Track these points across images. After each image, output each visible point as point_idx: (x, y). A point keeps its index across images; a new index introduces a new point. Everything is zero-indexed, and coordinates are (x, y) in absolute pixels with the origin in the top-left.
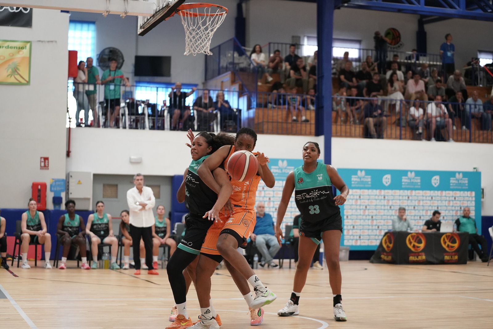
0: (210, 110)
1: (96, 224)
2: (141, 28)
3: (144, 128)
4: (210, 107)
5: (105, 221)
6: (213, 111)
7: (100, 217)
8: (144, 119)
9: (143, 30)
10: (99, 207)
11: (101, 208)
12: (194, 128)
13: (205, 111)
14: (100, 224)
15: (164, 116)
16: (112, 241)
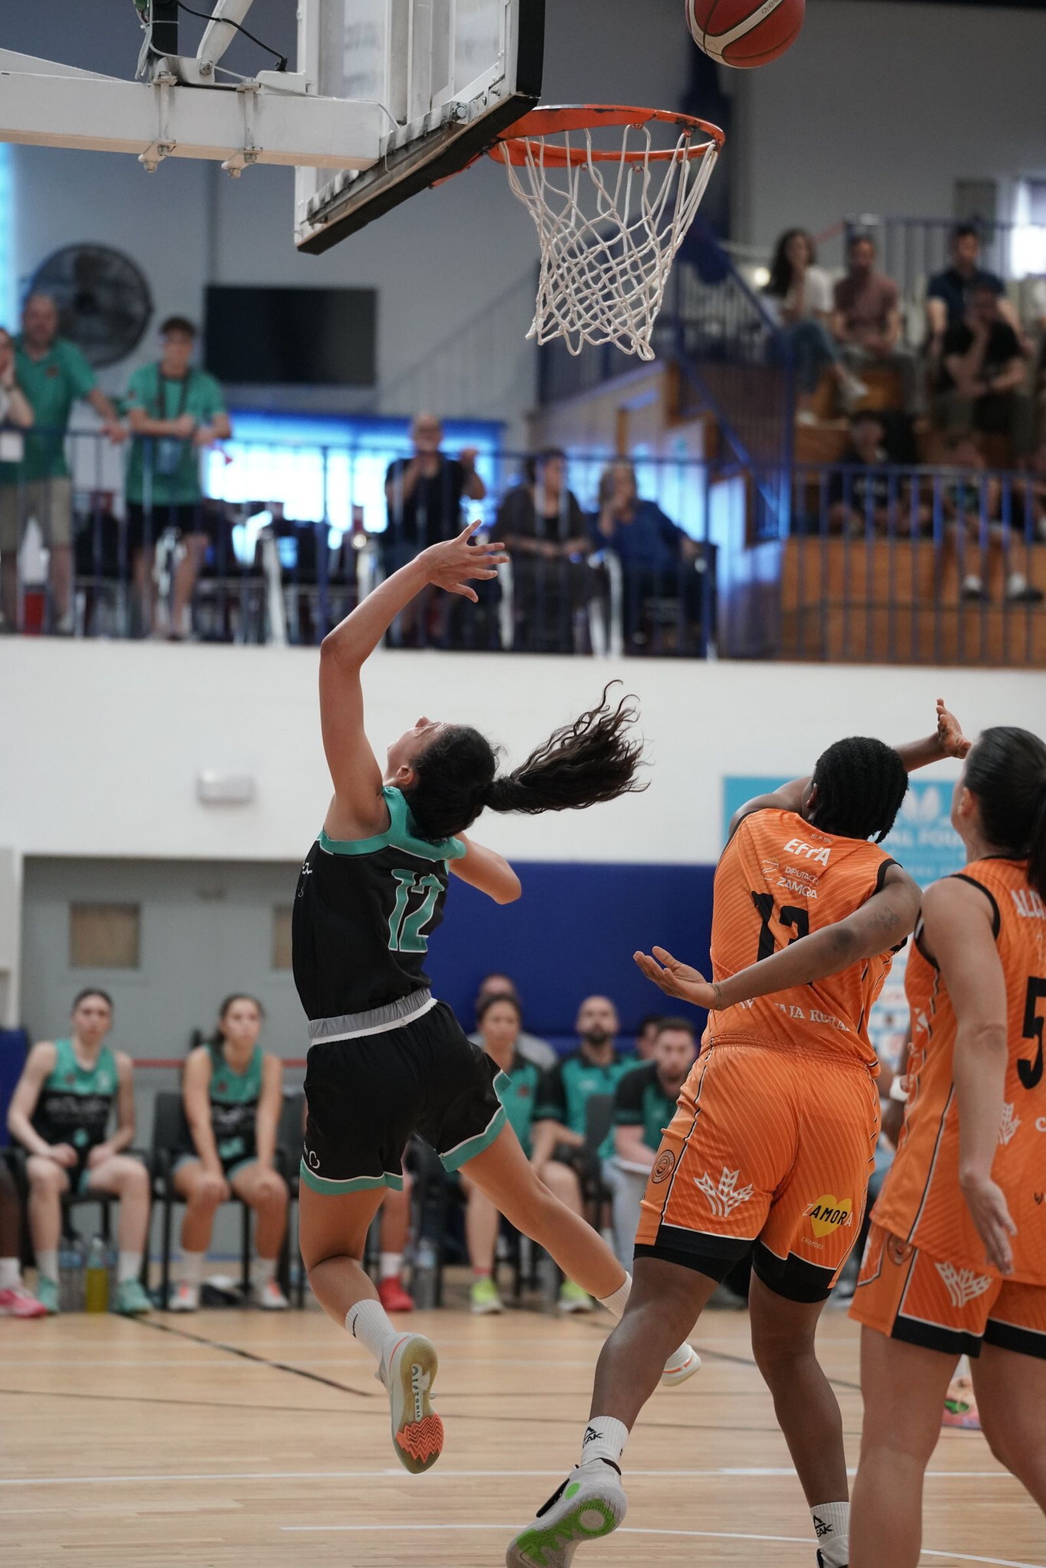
0: (572, 549)
1: (60, 1095)
2: (313, 217)
3: (261, 637)
4: (573, 534)
5: (104, 1084)
6: (584, 555)
7: (87, 1065)
8: (262, 595)
9: (319, 227)
10: (88, 1012)
11: (95, 1018)
12: (498, 637)
13: (548, 549)
14: (79, 1099)
15: (353, 581)
16: (121, 1179)
